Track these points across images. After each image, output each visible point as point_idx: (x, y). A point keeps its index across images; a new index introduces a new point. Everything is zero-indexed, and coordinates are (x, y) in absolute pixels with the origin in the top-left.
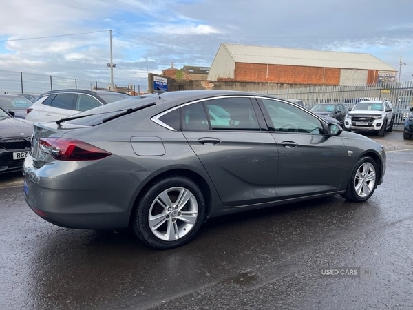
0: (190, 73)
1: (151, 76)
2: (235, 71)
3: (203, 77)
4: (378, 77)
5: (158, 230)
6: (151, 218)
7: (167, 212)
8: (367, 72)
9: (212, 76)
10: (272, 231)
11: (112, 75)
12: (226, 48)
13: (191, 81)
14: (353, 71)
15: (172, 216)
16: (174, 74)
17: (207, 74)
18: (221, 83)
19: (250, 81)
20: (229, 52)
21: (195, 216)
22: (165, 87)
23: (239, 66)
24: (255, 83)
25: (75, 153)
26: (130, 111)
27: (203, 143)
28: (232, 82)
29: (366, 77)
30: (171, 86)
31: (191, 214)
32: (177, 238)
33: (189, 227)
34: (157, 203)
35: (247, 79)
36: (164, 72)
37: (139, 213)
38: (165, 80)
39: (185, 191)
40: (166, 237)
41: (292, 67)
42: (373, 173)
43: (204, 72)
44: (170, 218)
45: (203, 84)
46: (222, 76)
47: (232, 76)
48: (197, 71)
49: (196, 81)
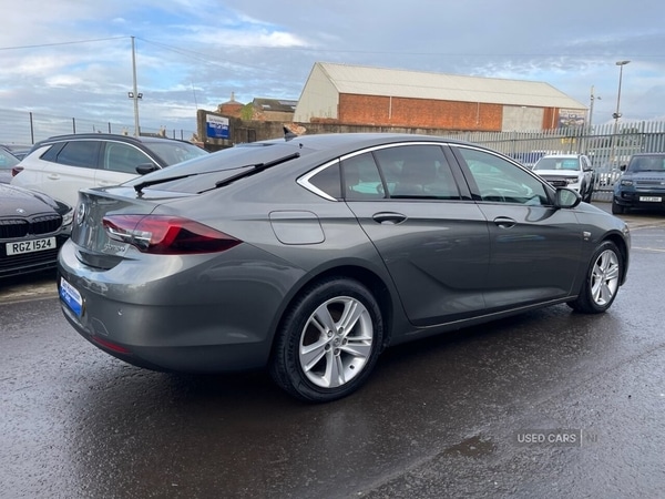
0: (265, 109)
1: (202, 114)
2: (340, 107)
3: (286, 117)
4: (558, 118)
5: (313, 370)
6: (304, 351)
7: (325, 339)
8: (542, 110)
9: (301, 115)
10: (484, 365)
11: (137, 111)
12: (324, 71)
13: (269, 123)
14: (521, 109)
15: (334, 345)
16: (238, 111)
17: (293, 111)
18: (316, 126)
19: (363, 123)
20: (328, 77)
21: (369, 344)
22: (224, 132)
23: (345, 99)
24: (371, 127)
25: (180, 240)
26: (260, 168)
27: (379, 220)
28: (334, 125)
29: (541, 119)
30: (236, 130)
31: (360, 342)
32: (341, 382)
33: (359, 363)
34: (311, 324)
35: (359, 120)
36: (222, 107)
37: (285, 342)
38: (226, 122)
39: (354, 302)
40: (324, 381)
41: (429, 103)
42: (615, 267)
43: (288, 108)
44: (331, 349)
45: (289, 127)
46: (317, 115)
47: (334, 115)
48: (276, 106)
49: (276, 123)
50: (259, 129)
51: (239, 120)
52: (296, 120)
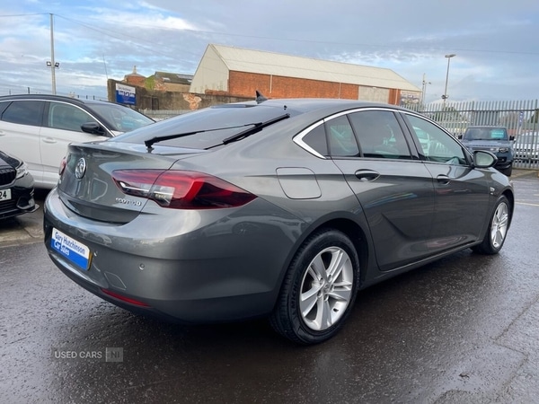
0: (165, 81)
1: (112, 83)
2: (229, 82)
3: (183, 88)
4: (400, 98)
5: (307, 316)
6: (304, 297)
8: (388, 91)
11: (54, 78)
12: (216, 52)
13: (170, 93)
14: (372, 90)
15: (325, 292)
16: (142, 82)
17: (189, 84)
18: (210, 98)
19: (249, 96)
20: (220, 56)
21: (349, 289)
22: (131, 99)
23: (234, 76)
25: (204, 195)
28: (225, 96)
29: (387, 97)
30: (141, 98)
32: (329, 325)
33: (341, 307)
34: (308, 274)
35: (246, 93)
36: (128, 78)
37: (289, 289)
38: (133, 90)
39: (341, 252)
40: (316, 324)
41: (302, 81)
42: (505, 217)
43: (185, 81)
44: (322, 295)
45: (186, 97)
46: (211, 88)
47: (225, 89)
48: (175, 79)
49: (176, 93)
50: (162, 98)
51: (144, 89)
52: (192, 90)
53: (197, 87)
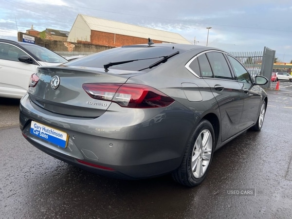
0: (52, 34)
1: (20, 35)
2: (91, 36)
3: (63, 39)
12: (83, 19)
13: (55, 42)
16: (38, 34)
17: (67, 37)
18: (81, 46)
19: (102, 45)
20: (85, 22)
21: (210, 153)
23: (94, 33)
24: (106, 47)
28: (89, 44)
30: (38, 43)
35: (100, 43)
36: (29, 31)
38: (33, 39)
43: (64, 35)
45: (66, 44)
46: (80, 39)
47: (89, 40)
48: (58, 33)
49: (60, 41)
50: (51, 44)
51: (40, 38)
52: (69, 40)
53: (72, 38)
